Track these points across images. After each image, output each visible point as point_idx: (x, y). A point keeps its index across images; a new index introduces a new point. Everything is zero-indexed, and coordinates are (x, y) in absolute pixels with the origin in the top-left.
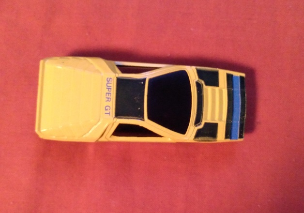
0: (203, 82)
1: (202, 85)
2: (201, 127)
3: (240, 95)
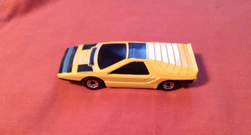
2: (93, 48)
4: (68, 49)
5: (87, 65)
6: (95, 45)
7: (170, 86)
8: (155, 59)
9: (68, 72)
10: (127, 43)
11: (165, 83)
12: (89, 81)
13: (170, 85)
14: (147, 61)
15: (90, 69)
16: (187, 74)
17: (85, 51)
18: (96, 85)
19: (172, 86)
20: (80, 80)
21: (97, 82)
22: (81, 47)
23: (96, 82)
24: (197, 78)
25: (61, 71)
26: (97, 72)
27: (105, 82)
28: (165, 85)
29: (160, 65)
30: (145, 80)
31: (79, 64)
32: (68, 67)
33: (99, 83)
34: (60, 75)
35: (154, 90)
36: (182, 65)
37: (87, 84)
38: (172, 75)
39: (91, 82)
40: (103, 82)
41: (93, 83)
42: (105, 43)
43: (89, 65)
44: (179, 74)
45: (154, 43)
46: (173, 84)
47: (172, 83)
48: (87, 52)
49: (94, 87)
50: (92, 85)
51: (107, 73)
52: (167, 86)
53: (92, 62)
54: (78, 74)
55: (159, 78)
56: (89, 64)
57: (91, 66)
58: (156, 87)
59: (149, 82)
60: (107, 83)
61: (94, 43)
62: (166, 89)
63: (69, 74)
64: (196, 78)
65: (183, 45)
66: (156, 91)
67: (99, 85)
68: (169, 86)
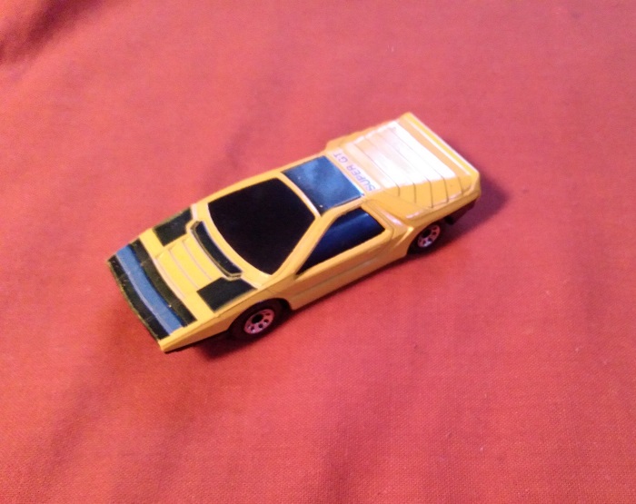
0: (230, 279)
1: (228, 275)
2: (189, 226)
3: (151, 309)
4: (114, 261)
5: (221, 280)
6: (187, 216)
9: (185, 324)
10: (278, 175)
12: (250, 319)
14: (367, 201)
18: (266, 321)
20: (227, 327)
21: (269, 312)
25: (161, 333)
26: (268, 286)
31: (197, 289)
33: (275, 311)
37: (246, 328)
38: (435, 209)
41: (258, 319)
46: (437, 230)
47: (433, 229)
48: (184, 244)
51: (294, 276)
53: (229, 267)
54: (219, 316)
55: (410, 229)
57: (236, 278)
58: (405, 254)
61: (180, 212)
63: (192, 327)
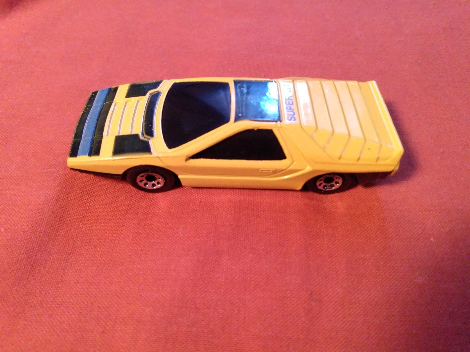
2: (151, 92)
4: (94, 94)
5: (137, 136)
7: (334, 183)
8: (300, 123)
9: (90, 154)
10: (230, 81)
11: (321, 179)
12: (141, 175)
13: (332, 181)
14: (281, 127)
15: (145, 148)
16: (378, 159)
17: (134, 100)
18: (158, 183)
19: (337, 183)
20: (121, 172)
21: (161, 177)
22: (123, 89)
23: (159, 176)
24: (400, 167)
25: (74, 153)
26: (160, 155)
27: (180, 177)
28: (322, 182)
29: (312, 138)
30: (275, 172)
31: (117, 135)
32: (93, 141)
33: (165, 179)
34: (72, 162)
35: (295, 194)
36: (365, 137)
37: (138, 181)
38: (342, 161)
39: (146, 176)
40: (176, 176)
41: (150, 178)
42: (178, 81)
43: (141, 138)
44: (359, 159)
45: (293, 81)
46: (340, 181)
47: (337, 178)
48: (138, 102)
49: (155, 188)
50: (149, 183)
51: (185, 158)
52: (324, 184)
53: (149, 130)
54: (114, 160)
55: (308, 169)
56: (143, 135)
57: (146, 139)
58: (300, 188)
59: (286, 177)
60: (184, 179)
62: (321, 190)
63: (94, 159)
64: (397, 168)
65: (359, 85)
66: (299, 194)
67: (165, 183)
68: (329, 185)
